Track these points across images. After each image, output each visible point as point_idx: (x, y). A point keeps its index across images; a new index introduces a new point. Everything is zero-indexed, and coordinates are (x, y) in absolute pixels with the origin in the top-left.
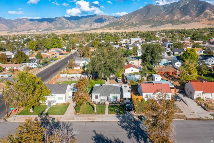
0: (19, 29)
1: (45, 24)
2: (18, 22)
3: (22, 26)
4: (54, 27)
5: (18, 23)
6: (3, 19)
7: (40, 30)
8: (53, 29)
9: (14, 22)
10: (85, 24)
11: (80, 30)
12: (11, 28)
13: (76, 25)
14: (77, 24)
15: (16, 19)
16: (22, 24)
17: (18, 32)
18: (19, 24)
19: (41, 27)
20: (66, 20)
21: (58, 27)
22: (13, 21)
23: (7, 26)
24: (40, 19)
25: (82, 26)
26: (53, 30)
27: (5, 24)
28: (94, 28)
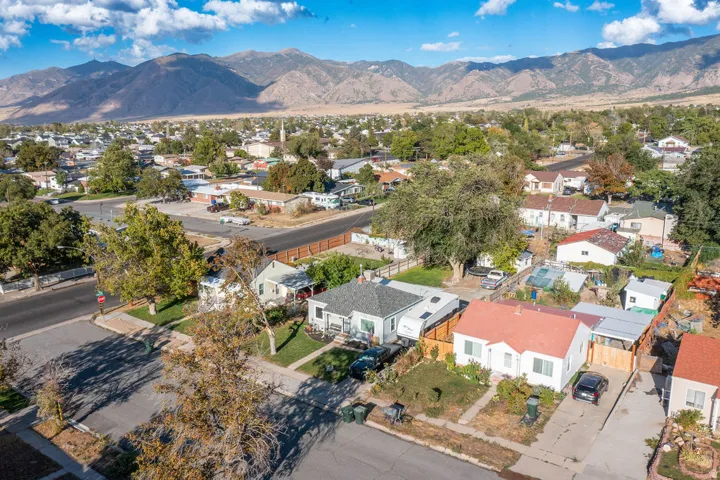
0: (447, 95)
1: (525, 80)
2: (447, 74)
3: (455, 87)
4: (554, 85)
5: (446, 78)
6: (409, 66)
7: (508, 99)
8: (551, 91)
9: (434, 75)
10: (674, 72)
11: (652, 95)
12: (425, 94)
13: (640, 76)
14: (643, 74)
15: (442, 67)
16: (456, 81)
17: (441, 104)
18: (448, 80)
19: (510, 88)
20: (602, 61)
21: (569, 87)
22: (432, 71)
23: (414, 87)
24: (511, 61)
25: (664, 80)
26: (548, 96)
27: (410, 83)
28: (712, 85)
